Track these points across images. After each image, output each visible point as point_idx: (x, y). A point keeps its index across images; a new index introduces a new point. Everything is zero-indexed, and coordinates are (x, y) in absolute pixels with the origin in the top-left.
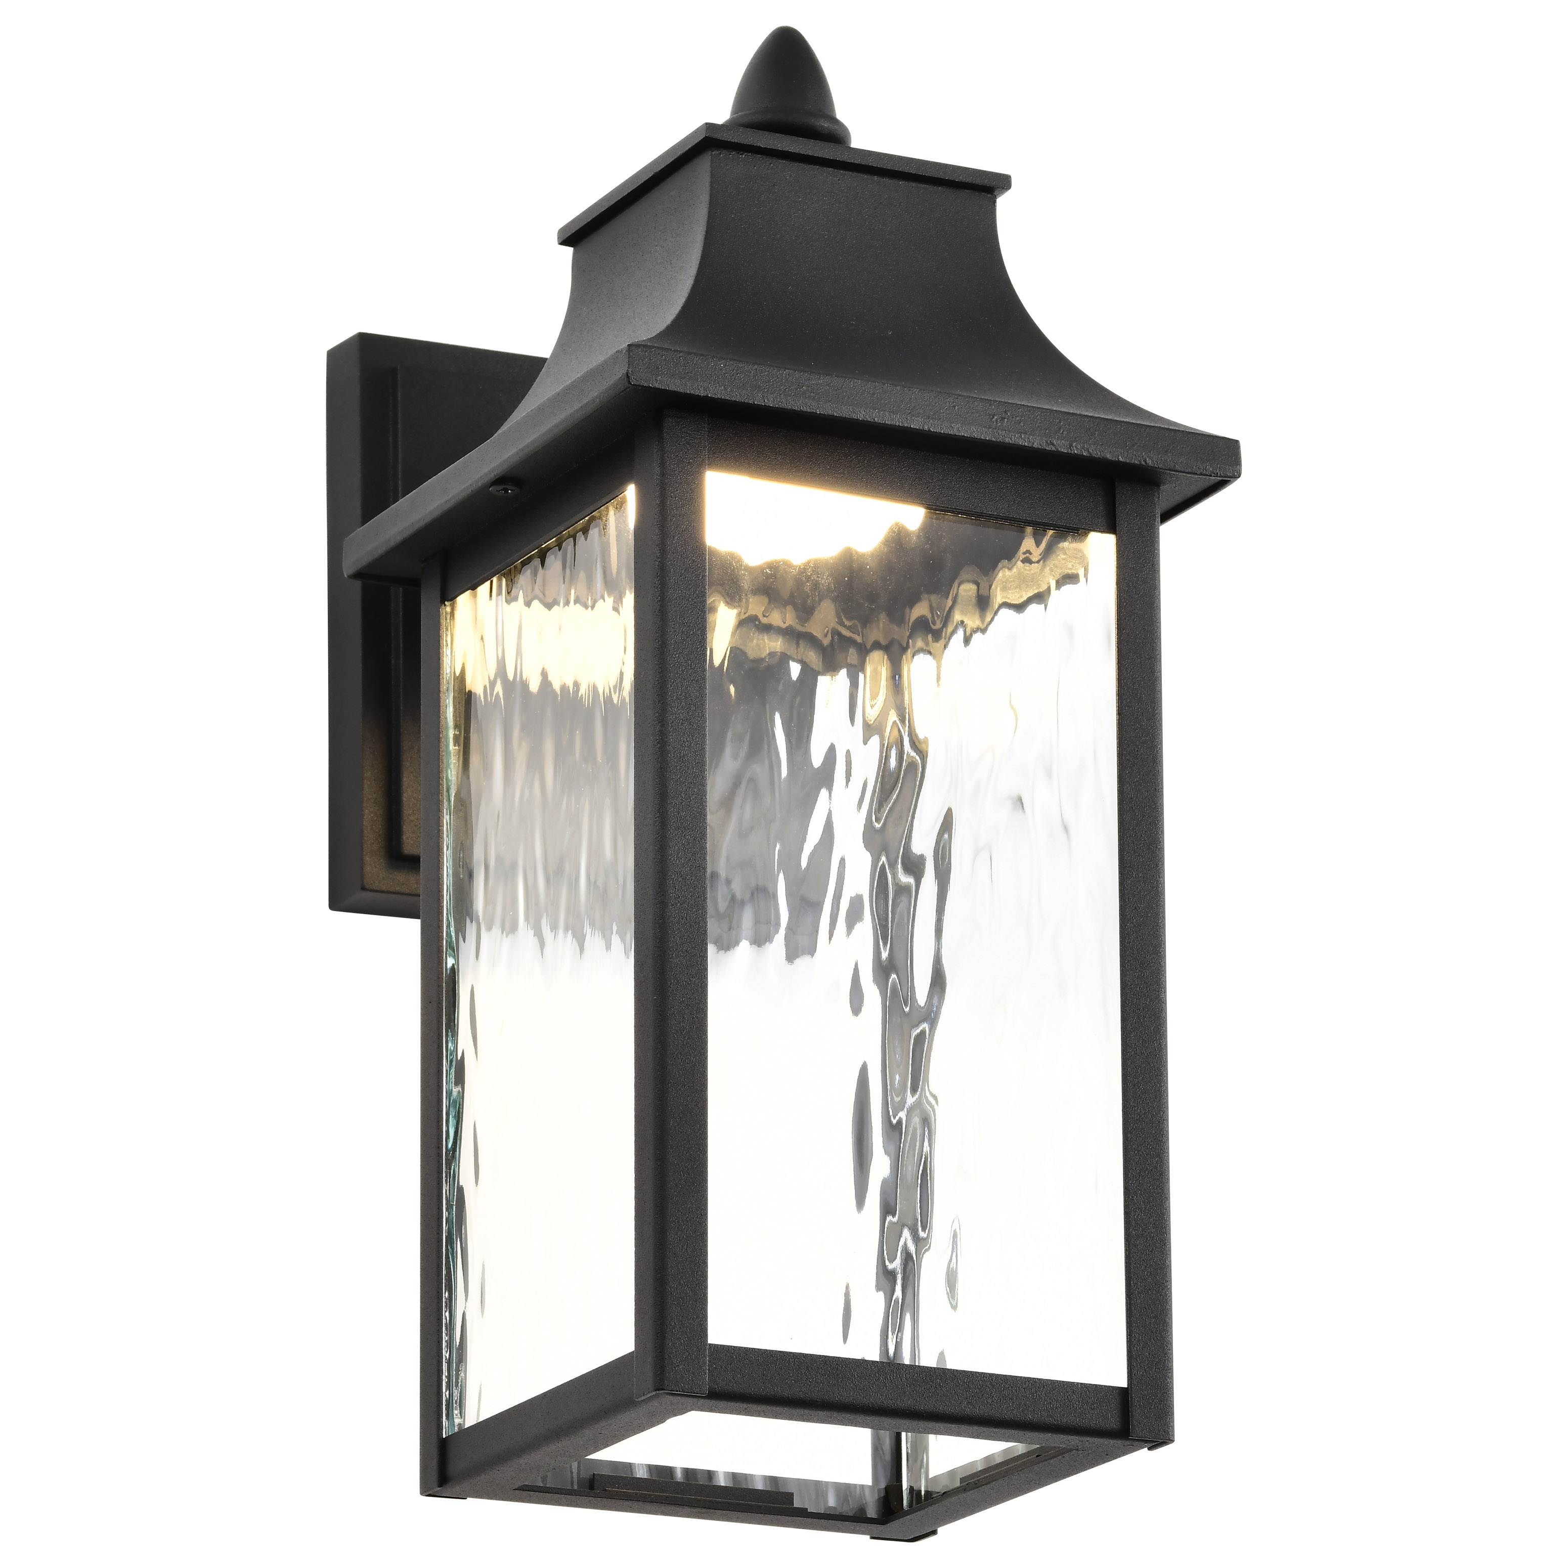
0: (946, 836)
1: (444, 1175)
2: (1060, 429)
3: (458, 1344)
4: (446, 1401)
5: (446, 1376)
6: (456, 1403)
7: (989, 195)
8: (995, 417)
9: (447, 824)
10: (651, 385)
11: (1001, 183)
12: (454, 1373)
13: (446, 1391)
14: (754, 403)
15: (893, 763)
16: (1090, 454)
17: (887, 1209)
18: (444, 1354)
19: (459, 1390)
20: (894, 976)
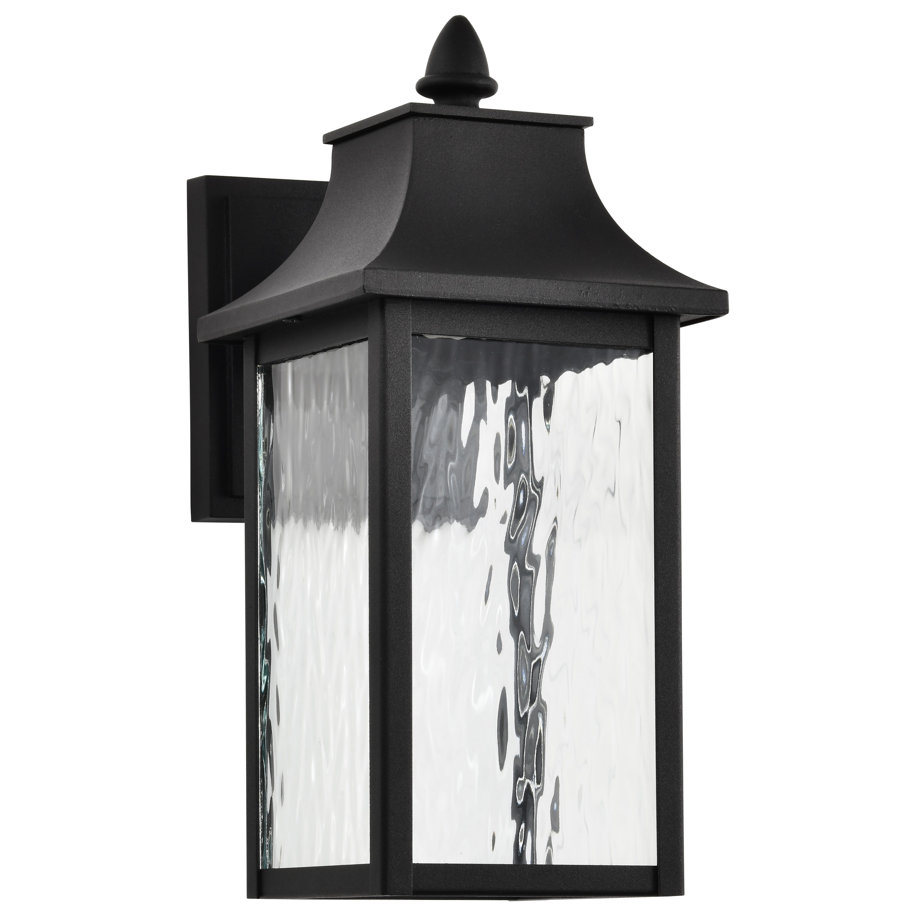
0: (553, 541)
1: (259, 714)
2: (621, 296)
3: (268, 812)
4: (261, 844)
5: (261, 830)
6: (267, 846)
7: (580, 130)
8: (583, 292)
9: (260, 497)
10: (377, 293)
11: (588, 121)
12: (266, 828)
13: (261, 839)
14: (439, 297)
15: (521, 501)
16: (639, 309)
17: (518, 773)
18: (260, 816)
19: (269, 838)
20: (522, 633)
